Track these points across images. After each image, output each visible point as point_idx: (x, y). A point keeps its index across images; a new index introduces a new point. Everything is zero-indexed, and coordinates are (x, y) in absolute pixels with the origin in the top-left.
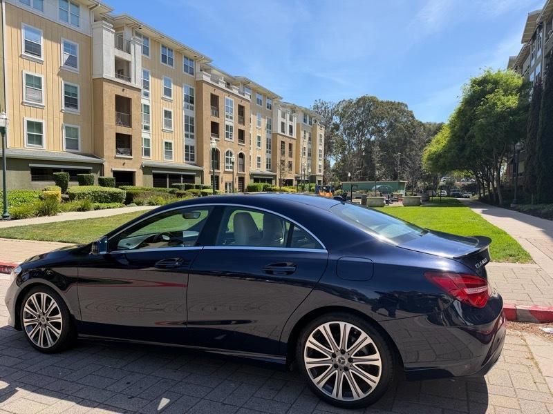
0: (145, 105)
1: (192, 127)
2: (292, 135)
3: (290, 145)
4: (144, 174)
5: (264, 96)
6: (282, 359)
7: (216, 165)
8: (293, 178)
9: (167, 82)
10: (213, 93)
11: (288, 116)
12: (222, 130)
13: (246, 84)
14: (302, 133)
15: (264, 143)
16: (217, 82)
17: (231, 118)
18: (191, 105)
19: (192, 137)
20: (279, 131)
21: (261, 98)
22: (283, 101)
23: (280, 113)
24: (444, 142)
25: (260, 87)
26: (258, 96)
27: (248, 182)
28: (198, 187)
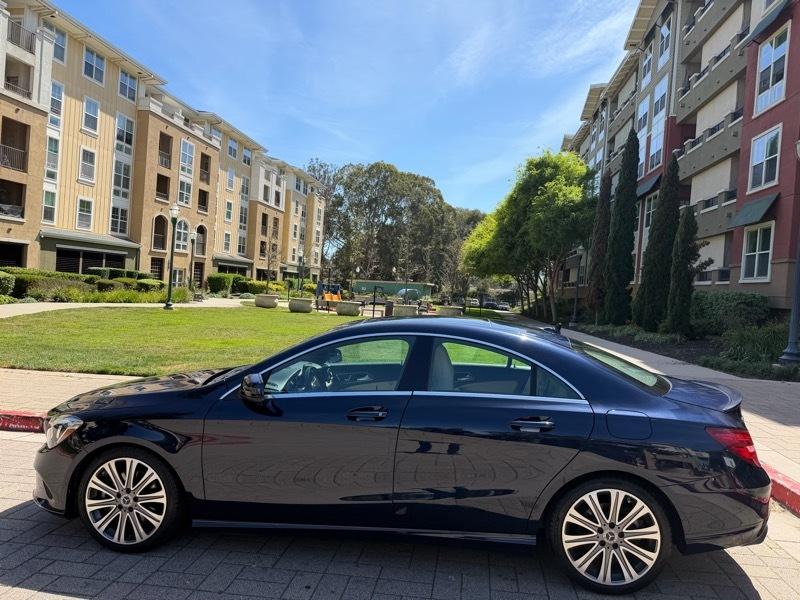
0: (50, 139)
1: (125, 180)
2: (278, 206)
3: (276, 220)
4: (42, 249)
5: (241, 143)
6: (528, 539)
7: (160, 242)
8: (278, 270)
9: (91, 106)
10: (165, 131)
11: (274, 178)
12: (174, 189)
13: (215, 124)
14: (293, 204)
15: (236, 213)
16: (172, 116)
17: (189, 171)
18: (128, 146)
19: (125, 195)
20: (261, 198)
21: (235, 146)
22: (268, 154)
23: (262, 171)
24: (488, 237)
25: (234, 130)
26: (230, 143)
27: (210, 271)
28: (130, 275)
